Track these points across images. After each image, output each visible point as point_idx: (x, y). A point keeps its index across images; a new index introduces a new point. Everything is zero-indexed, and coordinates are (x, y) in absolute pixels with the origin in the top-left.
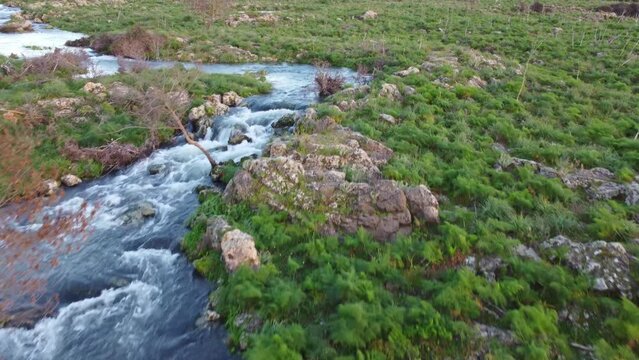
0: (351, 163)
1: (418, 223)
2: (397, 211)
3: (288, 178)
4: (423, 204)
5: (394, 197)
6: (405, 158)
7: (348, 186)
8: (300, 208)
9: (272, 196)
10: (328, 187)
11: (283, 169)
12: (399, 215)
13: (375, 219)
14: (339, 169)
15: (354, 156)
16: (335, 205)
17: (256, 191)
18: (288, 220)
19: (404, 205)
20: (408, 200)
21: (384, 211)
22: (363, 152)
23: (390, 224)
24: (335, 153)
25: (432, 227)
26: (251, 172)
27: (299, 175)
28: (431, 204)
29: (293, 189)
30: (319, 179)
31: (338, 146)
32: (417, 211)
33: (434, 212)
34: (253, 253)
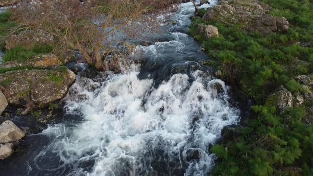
0: (254, 10)
1: (279, 30)
2: (272, 26)
3: (229, 12)
4: (283, 24)
5: (272, 21)
6: (277, 10)
7: (253, 16)
8: (233, 23)
9: (222, 18)
10: (244, 16)
11: (227, 9)
12: (272, 27)
13: (262, 28)
14: (249, 11)
15: (256, 7)
16: (247, 23)
17: (216, 17)
18: (228, 26)
19: (275, 23)
20: (277, 22)
21: (267, 25)
22: (259, 6)
23: (268, 30)
24: (248, 5)
25: (284, 32)
26: (214, 10)
27: (233, 11)
28: (286, 24)
29: (231, 16)
30: (241, 14)
31: (249, 3)
32: (280, 26)
33: (287, 27)
34: (217, 33)
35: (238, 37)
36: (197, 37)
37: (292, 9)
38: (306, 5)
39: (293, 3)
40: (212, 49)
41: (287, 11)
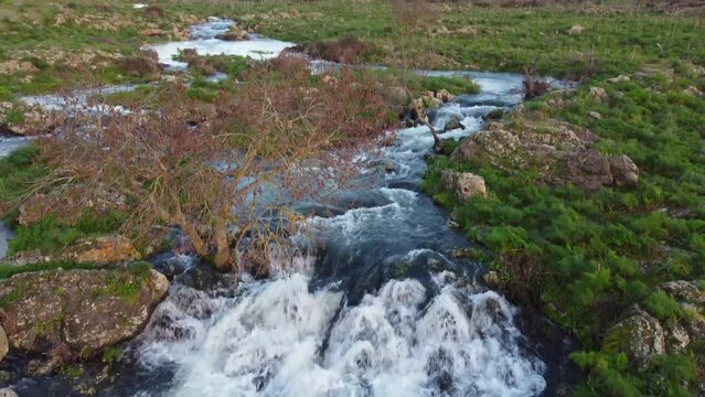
0: (561, 141)
1: (619, 183)
2: (601, 173)
3: (507, 146)
4: (625, 170)
5: (600, 162)
6: (610, 142)
7: (560, 154)
8: (517, 168)
9: (493, 158)
10: (540, 154)
11: (503, 139)
12: (602, 177)
13: (581, 178)
14: (551, 144)
15: (564, 136)
16: (547, 167)
17: (479, 155)
18: (506, 175)
19: (608, 168)
20: (612, 167)
21: (590, 173)
22: (572, 133)
23: (595, 183)
24: (547, 132)
25: (631, 187)
26: (476, 140)
27: (516, 144)
28: (633, 170)
29: (511, 154)
30: (533, 149)
31: (549, 128)
32: (618, 173)
33: (635, 177)
34: (484, 189)
35: (530, 197)
36: (441, 198)
37: (641, 138)
38: (670, 130)
39: (642, 127)
40: (475, 224)
41: (633, 144)
